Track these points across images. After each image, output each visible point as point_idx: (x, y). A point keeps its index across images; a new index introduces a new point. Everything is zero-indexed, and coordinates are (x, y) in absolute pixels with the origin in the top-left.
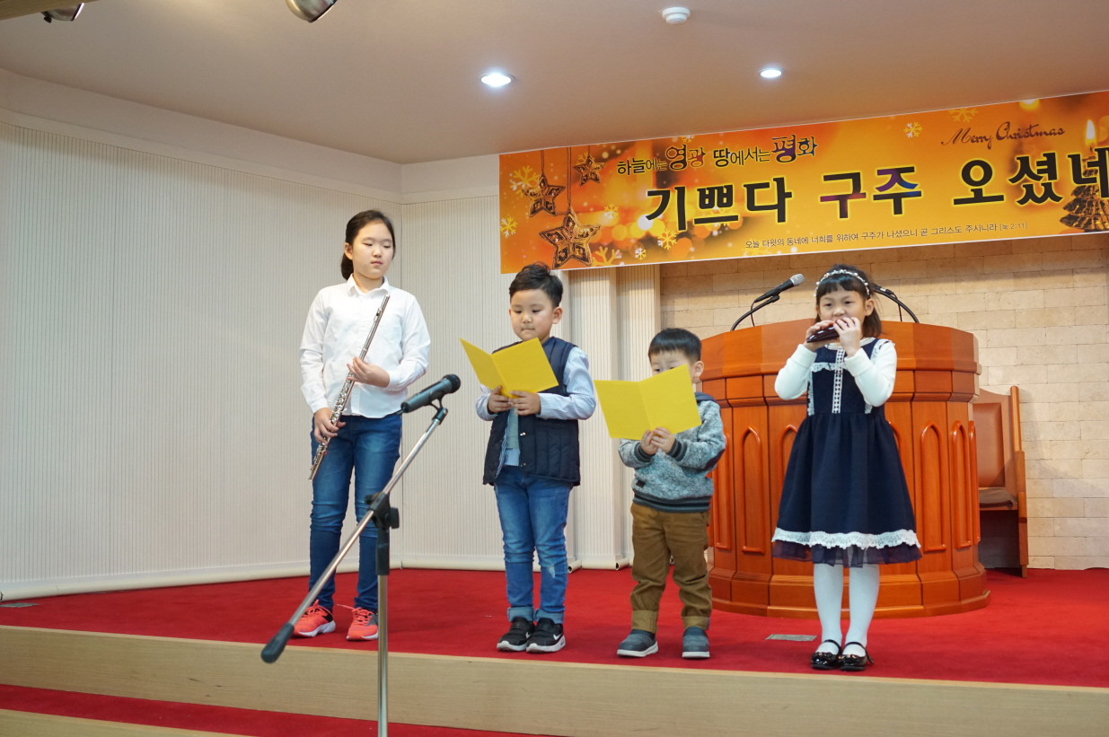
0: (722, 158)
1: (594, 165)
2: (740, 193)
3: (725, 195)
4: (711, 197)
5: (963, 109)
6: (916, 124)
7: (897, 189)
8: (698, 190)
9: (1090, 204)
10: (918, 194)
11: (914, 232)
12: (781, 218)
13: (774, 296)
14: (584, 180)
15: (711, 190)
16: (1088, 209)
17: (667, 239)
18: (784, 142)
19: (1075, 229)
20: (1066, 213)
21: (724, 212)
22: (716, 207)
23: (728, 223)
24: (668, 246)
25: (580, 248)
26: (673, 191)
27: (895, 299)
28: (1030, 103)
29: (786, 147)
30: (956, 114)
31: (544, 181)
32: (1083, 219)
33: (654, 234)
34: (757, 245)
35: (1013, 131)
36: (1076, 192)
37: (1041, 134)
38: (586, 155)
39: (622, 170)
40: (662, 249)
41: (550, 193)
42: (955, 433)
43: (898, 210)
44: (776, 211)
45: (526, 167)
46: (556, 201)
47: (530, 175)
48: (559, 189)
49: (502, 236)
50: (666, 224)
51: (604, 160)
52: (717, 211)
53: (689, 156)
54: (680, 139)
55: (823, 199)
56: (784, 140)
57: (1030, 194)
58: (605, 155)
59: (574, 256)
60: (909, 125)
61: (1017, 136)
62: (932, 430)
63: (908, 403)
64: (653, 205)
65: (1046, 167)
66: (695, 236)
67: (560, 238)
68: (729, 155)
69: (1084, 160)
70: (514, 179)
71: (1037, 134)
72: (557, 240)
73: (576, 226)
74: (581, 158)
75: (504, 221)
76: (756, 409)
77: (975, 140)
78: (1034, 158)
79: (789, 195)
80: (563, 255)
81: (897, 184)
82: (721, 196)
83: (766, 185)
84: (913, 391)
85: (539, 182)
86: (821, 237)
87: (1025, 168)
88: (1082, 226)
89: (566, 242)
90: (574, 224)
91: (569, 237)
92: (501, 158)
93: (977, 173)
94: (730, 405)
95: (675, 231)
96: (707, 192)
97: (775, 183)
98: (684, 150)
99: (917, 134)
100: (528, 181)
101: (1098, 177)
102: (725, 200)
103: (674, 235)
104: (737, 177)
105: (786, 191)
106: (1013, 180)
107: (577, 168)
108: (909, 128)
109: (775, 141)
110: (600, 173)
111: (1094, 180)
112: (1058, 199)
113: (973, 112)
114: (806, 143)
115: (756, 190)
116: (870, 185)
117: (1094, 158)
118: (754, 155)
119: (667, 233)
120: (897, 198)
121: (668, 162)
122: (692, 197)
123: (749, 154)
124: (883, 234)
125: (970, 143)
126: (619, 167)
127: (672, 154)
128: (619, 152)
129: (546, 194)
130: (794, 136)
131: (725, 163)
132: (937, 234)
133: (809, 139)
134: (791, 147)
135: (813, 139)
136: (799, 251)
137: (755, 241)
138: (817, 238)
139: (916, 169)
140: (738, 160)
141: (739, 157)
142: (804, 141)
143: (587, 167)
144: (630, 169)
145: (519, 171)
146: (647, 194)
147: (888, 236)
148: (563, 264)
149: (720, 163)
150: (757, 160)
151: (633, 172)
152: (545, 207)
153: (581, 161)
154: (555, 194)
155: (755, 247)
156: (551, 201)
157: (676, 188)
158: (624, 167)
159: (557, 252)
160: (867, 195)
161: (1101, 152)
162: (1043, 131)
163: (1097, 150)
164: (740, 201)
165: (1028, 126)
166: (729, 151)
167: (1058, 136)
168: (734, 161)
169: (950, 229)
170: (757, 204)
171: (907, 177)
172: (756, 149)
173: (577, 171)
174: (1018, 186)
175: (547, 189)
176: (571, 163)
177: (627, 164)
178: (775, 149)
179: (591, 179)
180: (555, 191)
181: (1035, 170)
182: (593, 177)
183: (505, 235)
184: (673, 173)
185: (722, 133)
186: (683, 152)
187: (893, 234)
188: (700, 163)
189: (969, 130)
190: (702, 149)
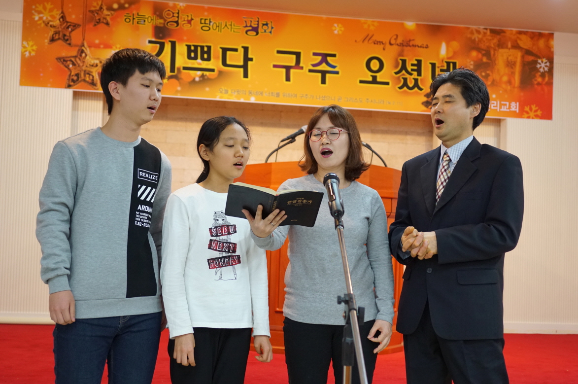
0: (206, 24)
1: (106, 12)
2: (216, 52)
3: (206, 53)
4: (195, 51)
5: (370, 20)
6: (340, 25)
7: (324, 67)
8: (187, 45)
10: (337, 73)
11: (333, 98)
12: (246, 75)
13: (293, 139)
14: (97, 22)
15: (196, 47)
18: (251, 21)
20: (425, 99)
21: (205, 65)
22: (199, 60)
23: (207, 73)
25: (90, 75)
26: (167, 43)
28: (410, 25)
29: (253, 25)
30: (365, 23)
31: (63, 17)
34: (226, 92)
35: (399, 41)
37: (415, 46)
38: (100, 3)
39: (128, 20)
41: (68, 28)
43: (323, 81)
44: (242, 70)
45: (48, 3)
46: (72, 35)
47: (51, 10)
48: (75, 26)
49: (23, 55)
51: (114, 10)
52: (199, 63)
53: (181, 19)
54: (175, 5)
55: (275, 66)
56: (251, 19)
57: (405, 84)
58: (115, 6)
59: (84, 80)
60: (336, 25)
61: (402, 45)
65: (415, 68)
66: (181, 79)
67: (74, 64)
68: (211, 24)
69: (438, 67)
70: (36, 11)
71: (413, 45)
72: (71, 66)
73: (88, 57)
74: (95, 4)
75: (25, 44)
77: (376, 43)
78: (410, 60)
79: (251, 60)
80: (75, 78)
81: (324, 64)
82: (203, 52)
83: (236, 50)
85: (58, 17)
86: (272, 93)
87: (404, 67)
89: (79, 69)
90: (86, 55)
91: (81, 64)
93: (375, 65)
96: (193, 48)
97: (242, 50)
98: (178, 13)
99: (340, 32)
100: (49, 15)
102: (206, 56)
104: (216, 40)
105: (250, 56)
106: (396, 73)
107: (92, 12)
108: (335, 27)
109: (245, 20)
110: (111, 19)
112: (421, 89)
113: (376, 24)
115: (228, 53)
116: (308, 61)
117: (444, 66)
118: (229, 27)
120: (324, 73)
121: (165, 20)
122: (181, 50)
123: (226, 25)
124: (313, 97)
125: (373, 44)
126: (126, 17)
127: (168, 14)
128: (127, 5)
129: (64, 28)
130: (258, 18)
131: (208, 29)
132: (347, 101)
133: (268, 23)
134: (256, 26)
135: (271, 22)
136: (256, 100)
137: (226, 89)
138: (269, 93)
139: (337, 56)
140: (218, 28)
141: (219, 26)
142: (265, 23)
143: (100, 13)
144: (134, 20)
145: (42, 5)
146: (147, 42)
147: (317, 98)
148: (75, 85)
149: (204, 28)
150: (231, 31)
151: (136, 23)
152: (62, 38)
153: (95, 7)
154: (72, 29)
155: (225, 93)
156: (68, 34)
157: (170, 41)
158: (129, 17)
159: (70, 75)
160: (304, 68)
161: (448, 64)
162: (417, 44)
163: (446, 62)
164: (217, 58)
165: (408, 40)
166: (211, 20)
167: (425, 49)
168: (215, 28)
169: (356, 99)
170: (228, 62)
171: (331, 60)
172: (231, 23)
173: (91, 14)
174: (399, 77)
175: (65, 24)
176: (86, 7)
177: (132, 16)
178: (245, 25)
179: (103, 22)
180: (72, 27)
181: (409, 68)
182: (105, 21)
183: (25, 55)
184: (168, 29)
185: (206, 6)
186: (177, 15)
187: (320, 97)
188: (189, 25)
189: (373, 35)
190: (191, 15)
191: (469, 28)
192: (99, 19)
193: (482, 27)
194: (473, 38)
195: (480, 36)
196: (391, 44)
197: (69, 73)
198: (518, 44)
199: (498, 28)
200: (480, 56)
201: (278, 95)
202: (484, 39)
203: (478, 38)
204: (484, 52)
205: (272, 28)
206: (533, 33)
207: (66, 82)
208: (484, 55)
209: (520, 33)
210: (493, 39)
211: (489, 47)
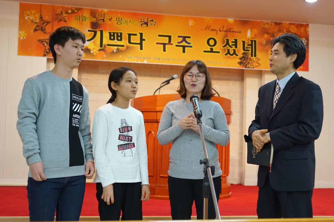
0: (119, 21)
1: (64, 15)
2: (125, 36)
3: (119, 36)
4: (114, 36)
5: (209, 18)
6: (192, 21)
7: (184, 44)
9: (247, 59)
10: (191, 47)
12: (141, 49)
13: (168, 82)
14: (60, 20)
15: (114, 33)
16: (246, 60)
17: (95, 51)
18: (144, 19)
19: (242, 67)
20: (239, 61)
21: (119, 43)
22: (116, 41)
23: (120, 47)
24: (95, 54)
26: (98, 32)
28: (231, 20)
29: (145, 21)
30: (206, 19)
31: (41, 18)
32: (245, 63)
33: (89, 47)
35: (225, 29)
36: (243, 54)
38: (61, 10)
39: (76, 19)
40: (92, 54)
41: (44, 23)
43: (184, 52)
44: (139, 46)
45: (33, 10)
46: (46, 27)
47: (34, 14)
48: (48, 22)
49: (19, 39)
50: (95, 44)
51: (69, 13)
53: (106, 18)
54: (102, 10)
55: (157, 43)
57: (229, 52)
58: (70, 11)
60: (190, 21)
61: (226, 31)
64: (90, 36)
65: (234, 44)
66: (106, 51)
68: (122, 21)
69: (246, 43)
70: (26, 15)
71: (232, 31)
72: (46, 44)
74: (58, 10)
75: (20, 32)
77: (212, 30)
78: (231, 40)
79: (144, 40)
80: (48, 51)
81: (184, 42)
82: (118, 36)
83: (136, 35)
85: (38, 18)
86: (156, 58)
87: (228, 43)
88: (244, 66)
92: (20, 4)
93: (212, 42)
95: (99, 47)
96: (112, 34)
97: (139, 35)
98: (104, 15)
99: (193, 25)
100: (33, 17)
101: (250, 50)
102: (119, 38)
103: (98, 49)
104: (125, 29)
105: (143, 38)
106: (224, 47)
107: (57, 15)
108: (190, 22)
109: (141, 18)
110: (68, 18)
111: (249, 51)
112: (237, 55)
113: (212, 20)
115: (132, 36)
116: (175, 40)
117: (249, 43)
118: (132, 22)
119: (95, 48)
121: (97, 19)
122: (106, 35)
123: (130, 21)
124: (178, 60)
125: (210, 31)
126: (75, 17)
127: (99, 16)
128: (76, 11)
129: (42, 23)
130: (148, 17)
131: (120, 23)
133: (153, 20)
134: (147, 21)
135: (155, 19)
136: (147, 62)
137: (131, 56)
138: (154, 58)
139: (191, 37)
141: (126, 22)
142: (151, 20)
143: (61, 15)
144: (80, 19)
145: (29, 11)
146: (87, 31)
147: (180, 61)
148: (48, 55)
149: (118, 23)
150: (133, 24)
151: (81, 20)
152: (41, 29)
153: (58, 12)
154: (46, 24)
155: (130, 58)
156: (44, 27)
157: (100, 30)
158: (78, 18)
159: (45, 49)
160: (173, 44)
161: (252, 41)
162: (234, 31)
163: (251, 40)
164: (125, 39)
165: (230, 28)
166: (122, 19)
167: (239, 33)
168: (124, 23)
170: (132, 41)
171: (188, 40)
172: (133, 20)
173: (56, 16)
174: (225, 49)
175: (42, 21)
176: (54, 12)
177: (79, 17)
178: (140, 21)
179: (63, 20)
180: (46, 23)
181: (231, 44)
182: (64, 20)
183: (20, 38)
184: (98, 23)
185: (119, 11)
186: (103, 16)
187: (182, 60)
188: (110, 21)
189: (210, 26)
190: (111, 16)
191: (262, 22)
192: (61, 19)
193: (270, 21)
194: (265, 27)
195: (269, 26)
196: (220, 31)
197: (45, 48)
198: (289, 30)
199: (278, 22)
200: (269, 37)
201: (159, 59)
202: (271, 28)
203: (268, 27)
204: (271, 35)
206: (297, 24)
207: (43, 53)
208: (271, 36)
209: (291, 24)
210: (276, 28)
211: (274, 32)
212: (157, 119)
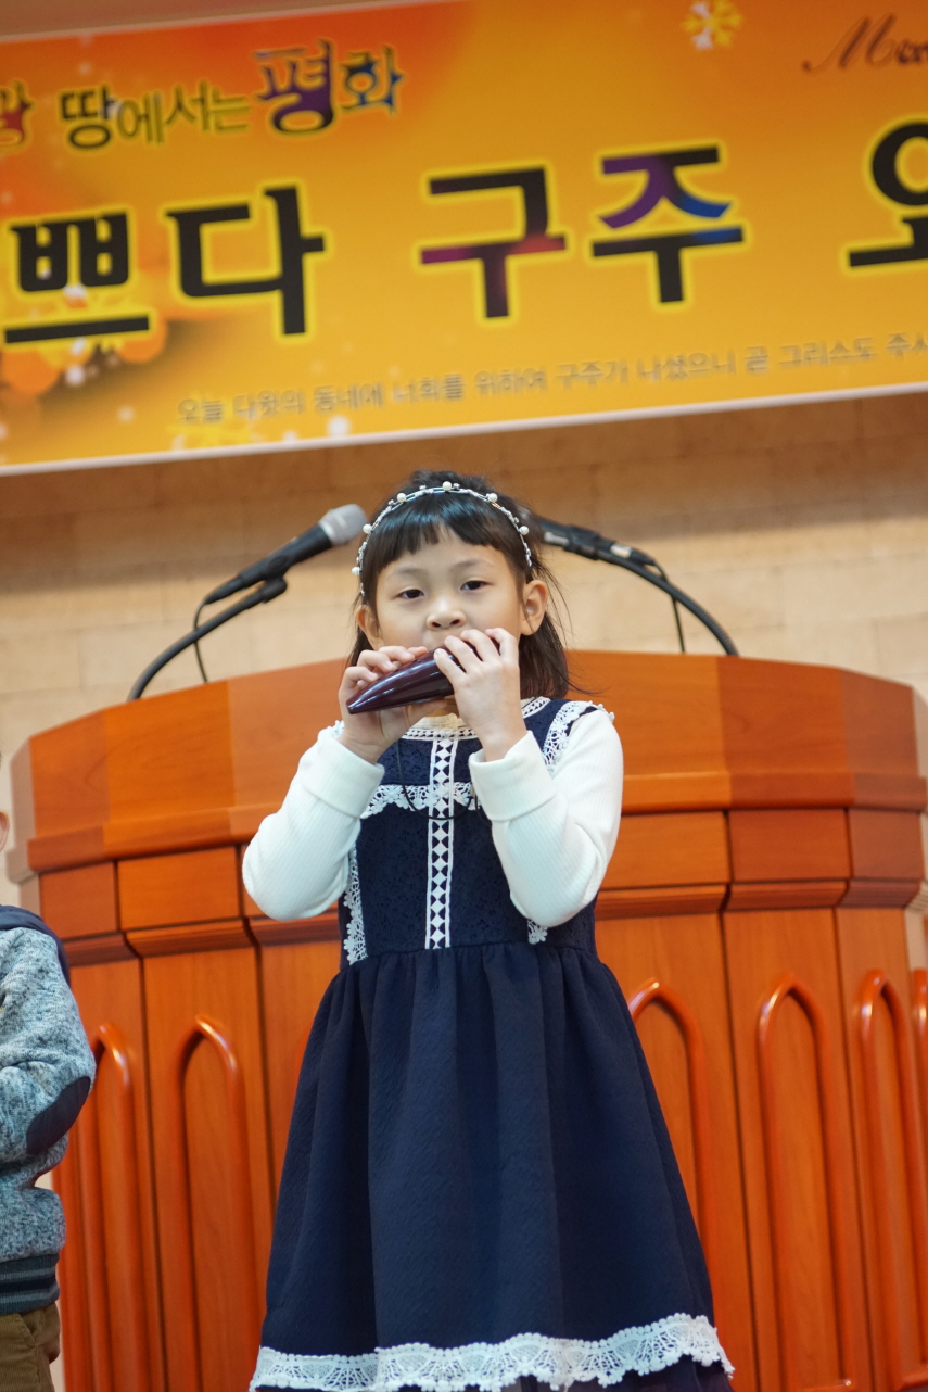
0: (89, 120)
2: (154, 237)
3: (104, 248)
4: (57, 252)
7: (665, 219)
8: (15, 229)
10: (734, 236)
11: (723, 362)
12: (294, 321)
13: (269, 581)
15: (58, 230)
18: (294, 67)
21: (102, 303)
22: (74, 288)
23: (115, 342)
27: (661, 582)
29: (306, 83)
34: (214, 414)
42: (868, 1010)
43: (671, 289)
44: (274, 300)
52: (77, 301)
55: (430, 256)
56: (293, 58)
62: (791, 1002)
63: (712, 919)
66: (7, 387)
68: (113, 111)
76: (219, 960)
79: (317, 244)
81: (664, 207)
82: (90, 249)
83: (240, 212)
84: (725, 877)
86: (426, 384)
93: (918, 166)
94: (134, 952)
96: (43, 237)
97: (270, 205)
102: (104, 264)
104: (143, 184)
105: (308, 229)
108: (698, 17)
109: (266, 63)
114: (367, 68)
115: (208, 232)
118: (197, 111)
120: (667, 250)
123: (180, 106)
124: (625, 370)
125: (894, 65)
130: (328, 46)
131: (98, 136)
132: (797, 362)
133: (375, 57)
134: (318, 82)
135: (389, 52)
136: (356, 429)
137: (209, 399)
138: (411, 387)
139: (724, 154)
140: (143, 126)
141: (147, 117)
142: (359, 61)
147: (642, 375)
149: (82, 138)
150: (206, 126)
155: (208, 419)
160: (571, 241)
164: (156, 264)
166: (111, 96)
168: (130, 128)
169: (840, 347)
170: (211, 274)
171: (697, 180)
172: (203, 89)
178: (265, 90)
185: (86, 33)
187: (657, 366)
188: (15, 136)
189: (889, 22)
190: (19, 89)
201: (454, 390)
205: (394, 78)
212: (126, 925)
